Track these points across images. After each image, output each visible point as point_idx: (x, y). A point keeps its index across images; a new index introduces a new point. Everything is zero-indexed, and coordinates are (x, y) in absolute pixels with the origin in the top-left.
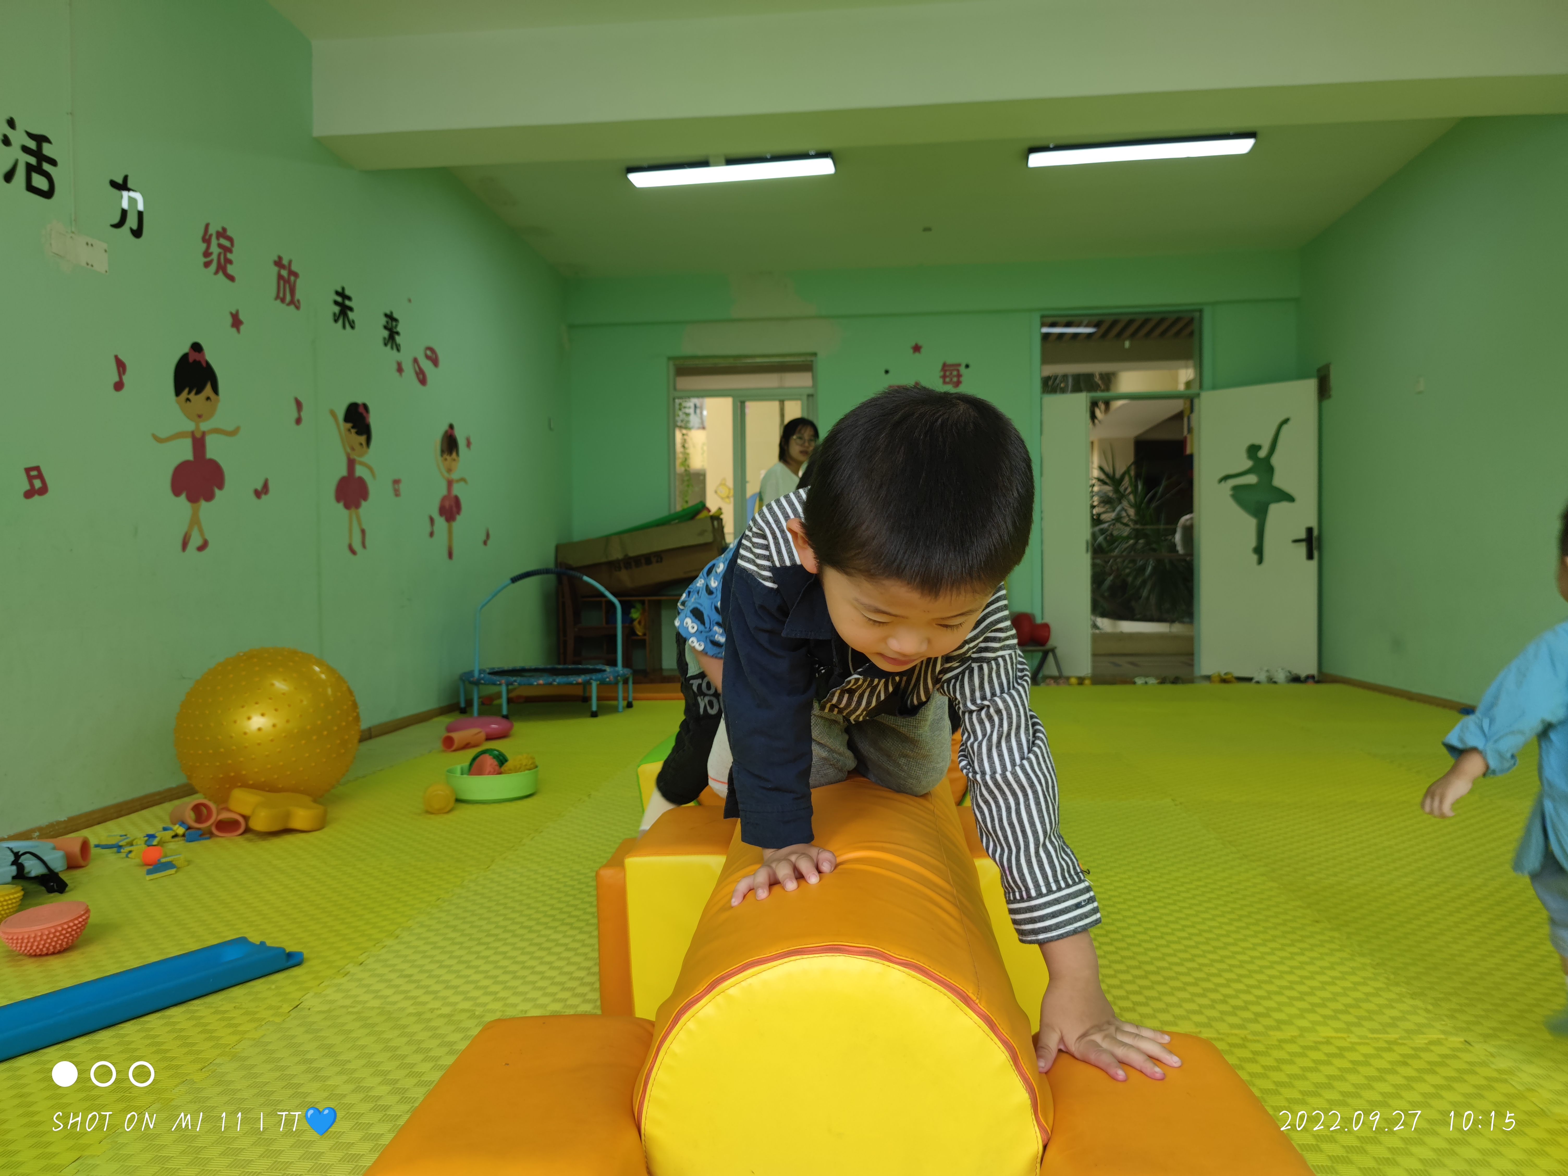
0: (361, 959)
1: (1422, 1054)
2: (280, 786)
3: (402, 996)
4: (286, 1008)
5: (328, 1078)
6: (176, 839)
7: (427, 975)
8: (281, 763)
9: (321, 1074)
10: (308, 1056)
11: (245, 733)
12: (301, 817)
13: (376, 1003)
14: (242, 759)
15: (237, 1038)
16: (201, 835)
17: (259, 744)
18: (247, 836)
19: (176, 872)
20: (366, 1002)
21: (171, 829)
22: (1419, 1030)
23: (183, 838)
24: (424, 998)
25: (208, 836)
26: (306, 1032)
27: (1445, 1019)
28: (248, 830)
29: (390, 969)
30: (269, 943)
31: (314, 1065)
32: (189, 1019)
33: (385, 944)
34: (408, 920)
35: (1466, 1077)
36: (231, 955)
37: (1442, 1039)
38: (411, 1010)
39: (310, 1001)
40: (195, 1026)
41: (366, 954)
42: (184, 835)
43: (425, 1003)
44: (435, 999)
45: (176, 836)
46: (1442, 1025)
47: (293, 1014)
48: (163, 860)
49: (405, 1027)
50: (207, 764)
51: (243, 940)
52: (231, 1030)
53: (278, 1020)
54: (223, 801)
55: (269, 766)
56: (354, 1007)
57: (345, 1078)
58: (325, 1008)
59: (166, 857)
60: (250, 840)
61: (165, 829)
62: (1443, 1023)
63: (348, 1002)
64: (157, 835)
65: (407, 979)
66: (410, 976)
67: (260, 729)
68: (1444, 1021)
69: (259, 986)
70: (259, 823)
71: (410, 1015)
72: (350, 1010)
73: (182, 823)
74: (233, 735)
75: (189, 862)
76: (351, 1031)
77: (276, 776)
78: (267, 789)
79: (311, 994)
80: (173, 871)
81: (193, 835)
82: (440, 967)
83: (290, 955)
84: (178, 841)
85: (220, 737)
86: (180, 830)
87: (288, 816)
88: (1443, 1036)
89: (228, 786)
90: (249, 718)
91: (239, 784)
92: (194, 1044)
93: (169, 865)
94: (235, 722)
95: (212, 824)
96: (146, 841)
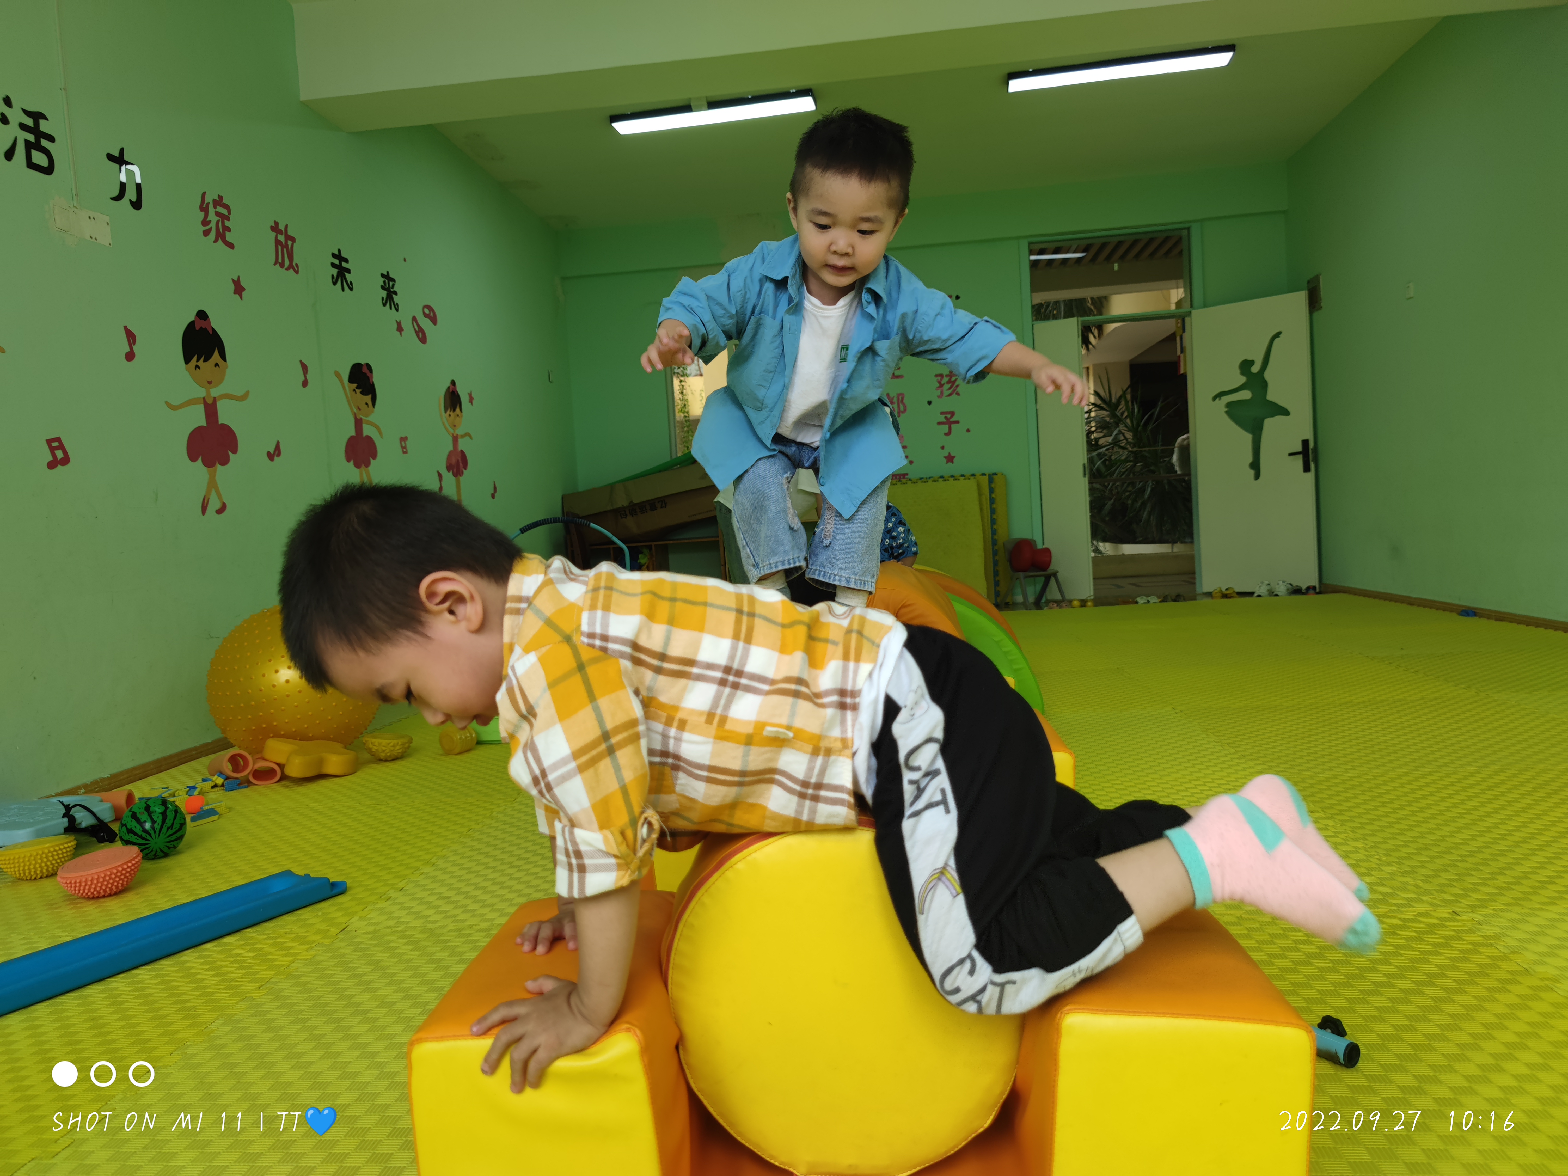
0: (401, 885)
1: (1411, 925)
2: (311, 735)
3: (443, 915)
4: (334, 931)
5: (378, 989)
6: (216, 789)
7: (464, 896)
8: (310, 713)
9: (371, 986)
10: (359, 971)
11: (274, 686)
12: (334, 762)
13: (418, 923)
14: (272, 711)
15: (290, 959)
16: (239, 784)
17: (288, 696)
18: (284, 783)
19: (219, 818)
20: (408, 922)
21: (211, 780)
22: (1409, 903)
23: (222, 788)
24: (463, 917)
25: (246, 784)
26: (355, 951)
27: (1434, 892)
28: (284, 777)
29: (429, 893)
30: (312, 875)
31: (365, 979)
32: (244, 945)
33: (422, 871)
34: (443, 850)
35: (1453, 943)
36: (278, 887)
37: (1431, 911)
38: (451, 927)
39: (355, 923)
40: (249, 951)
41: (406, 881)
42: (223, 785)
43: (464, 921)
44: (473, 916)
45: (215, 786)
46: (1431, 898)
47: (341, 936)
48: (206, 808)
49: (447, 941)
50: (239, 718)
51: (288, 873)
52: (284, 953)
53: (327, 942)
54: (258, 752)
55: (299, 717)
56: (397, 927)
57: (394, 988)
58: (371, 929)
59: (207, 805)
60: (287, 787)
61: (204, 780)
62: (1432, 897)
63: (391, 923)
64: (197, 786)
65: (445, 901)
66: (449, 898)
67: (287, 681)
68: (1433, 895)
69: (306, 914)
70: (294, 771)
71: (450, 931)
72: (394, 930)
73: (221, 774)
74: (263, 688)
75: (230, 809)
76: (396, 948)
77: (306, 726)
78: (298, 738)
79: (356, 918)
80: (216, 817)
81: (232, 784)
82: (476, 889)
83: (334, 885)
84: (217, 791)
85: (250, 691)
86: (219, 781)
87: (321, 762)
88: (1431, 908)
89: (260, 737)
90: (277, 671)
91: (271, 735)
92: (250, 967)
93: (212, 812)
94: (264, 676)
95: (249, 774)
96: (188, 792)
